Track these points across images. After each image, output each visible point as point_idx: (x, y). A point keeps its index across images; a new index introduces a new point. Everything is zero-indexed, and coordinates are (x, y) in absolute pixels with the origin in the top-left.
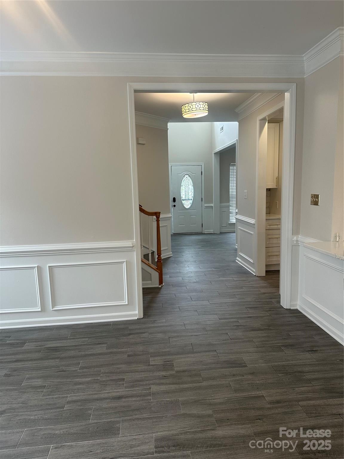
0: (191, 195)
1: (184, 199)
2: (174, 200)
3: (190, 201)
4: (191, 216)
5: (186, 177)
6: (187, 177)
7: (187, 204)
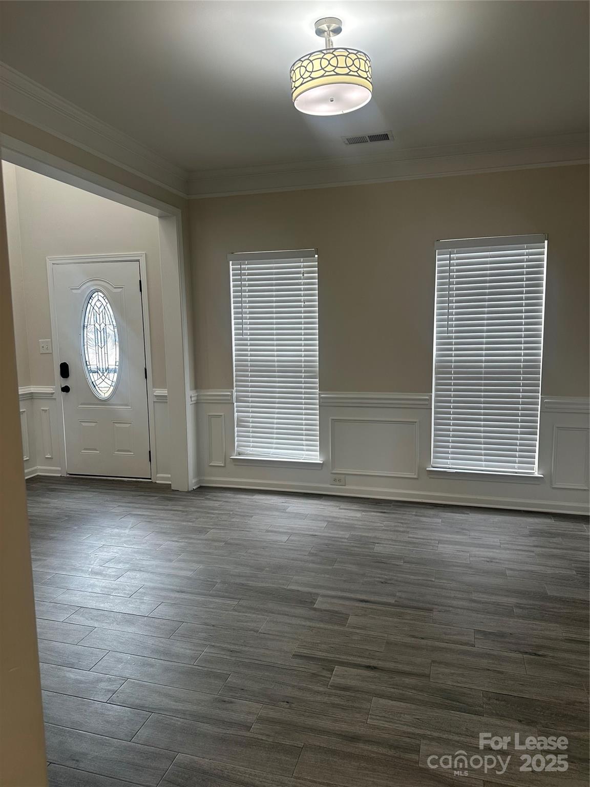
0: (113, 357)
1: (93, 368)
2: (65, 370)
3: (111, 375)
4: (117, 425)
5: (96, 299)
6: (101, 299)
7: (104, 388)
